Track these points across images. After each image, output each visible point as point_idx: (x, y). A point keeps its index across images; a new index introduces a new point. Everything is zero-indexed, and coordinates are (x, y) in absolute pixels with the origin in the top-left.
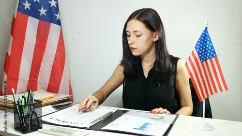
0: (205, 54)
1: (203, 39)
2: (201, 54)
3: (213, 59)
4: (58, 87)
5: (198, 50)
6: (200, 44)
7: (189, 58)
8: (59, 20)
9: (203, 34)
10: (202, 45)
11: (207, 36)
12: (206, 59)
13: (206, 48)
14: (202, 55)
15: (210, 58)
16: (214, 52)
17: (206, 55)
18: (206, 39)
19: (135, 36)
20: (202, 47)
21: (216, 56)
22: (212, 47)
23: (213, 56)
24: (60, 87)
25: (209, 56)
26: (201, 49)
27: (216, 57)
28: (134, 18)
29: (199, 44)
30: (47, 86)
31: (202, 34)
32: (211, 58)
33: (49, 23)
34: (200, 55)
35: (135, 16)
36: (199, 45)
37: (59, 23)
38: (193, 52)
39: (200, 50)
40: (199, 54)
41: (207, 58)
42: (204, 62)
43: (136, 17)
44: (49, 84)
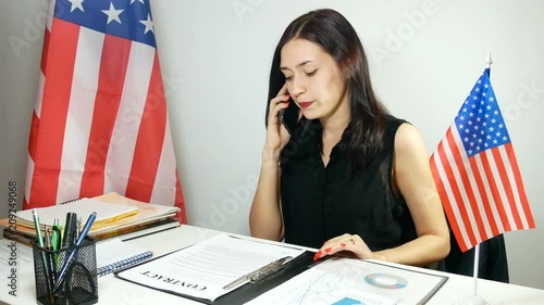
0: (479, 136)
1: (475, 98)
2: (470, 136)
3: (502, 149)
4: (151, 187)
5: (461, 126)
6: (469, 111)
7: (440, 146)
8: (150, 33)
9: (476, 85)
10: (471, 115)
11: (486, 91)
12: (483, 149)
13: (484, 120)
14: (471, 139)
15: (494, 147)
16: (504, 132)
17: (484, 137)
18: (484, 99)
19: (304, 74)
20: (474, 120)
21: (509, 141)
22: (500, 119)
23: (500, 142)
24: (155, 186)
25: (490, 142)
26: (470, 123)
27: (508, 144)
28: (294, 36)
29: (465, 110)
30: (124, 185)
31: (475, 87)
32: (496, 146)
33: (127, 41)
34: (466, 139)
35: (295, 32)
36: (466, 115)
37: (150, 39)
38: (449, 132)
39: (466, 126)
40: (463, 135)
41: (486, 145)
42: (477, 157)
43: (298, 34)
44: (130, 181)
